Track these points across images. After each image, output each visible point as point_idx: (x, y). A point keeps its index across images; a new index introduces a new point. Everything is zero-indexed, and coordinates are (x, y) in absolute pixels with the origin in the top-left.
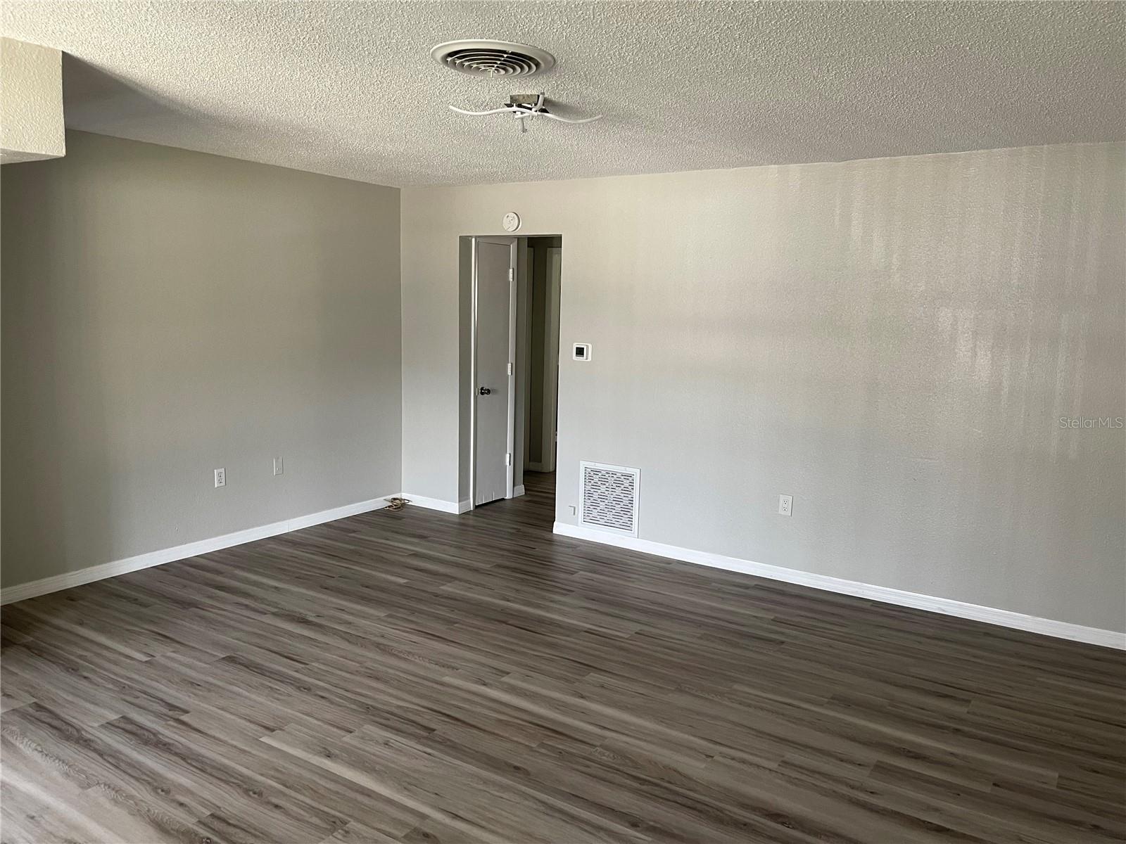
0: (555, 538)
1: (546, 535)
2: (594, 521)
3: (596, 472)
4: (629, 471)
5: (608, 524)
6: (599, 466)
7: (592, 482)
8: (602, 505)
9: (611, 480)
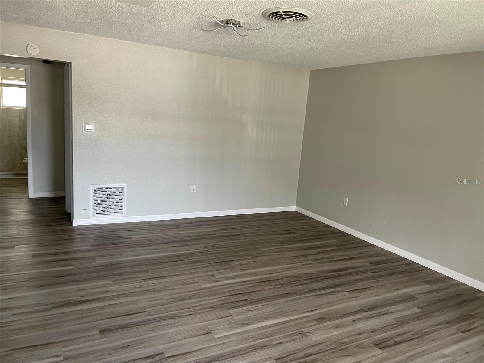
0: (74, 228)
1: (69, 227)
2: (99, 214)
3: (99, 189)
4: (120, 186)
5: (108, 213)
6: (102, 186)
7: (97, 194)
8: (104, 205)
9: (109, 192)
